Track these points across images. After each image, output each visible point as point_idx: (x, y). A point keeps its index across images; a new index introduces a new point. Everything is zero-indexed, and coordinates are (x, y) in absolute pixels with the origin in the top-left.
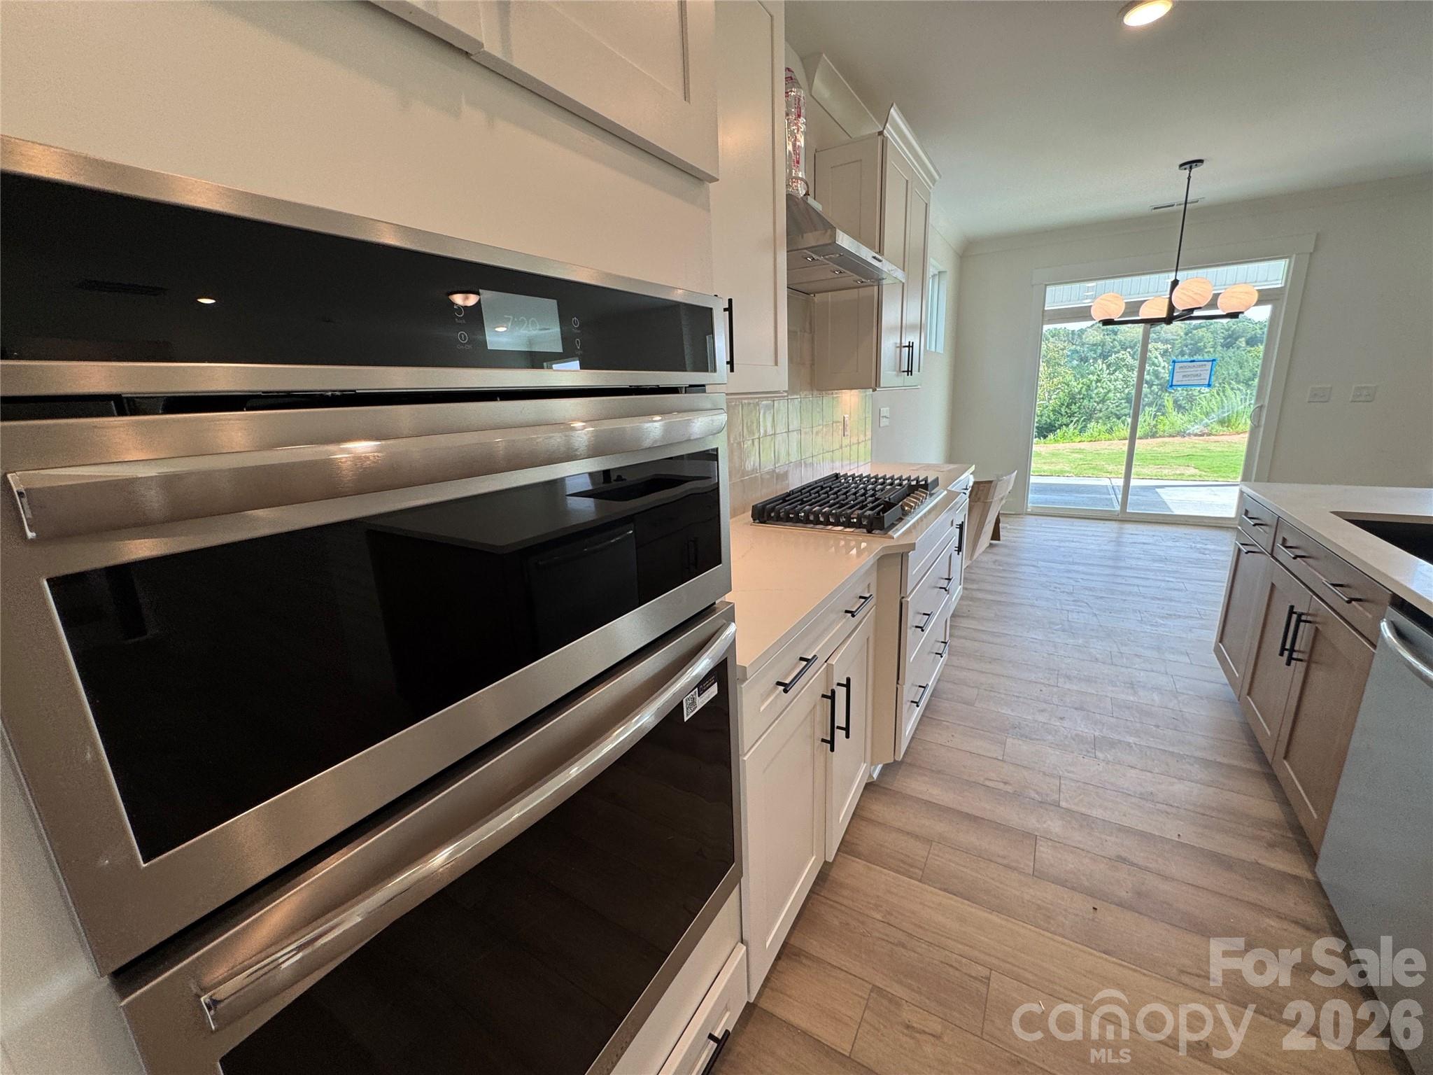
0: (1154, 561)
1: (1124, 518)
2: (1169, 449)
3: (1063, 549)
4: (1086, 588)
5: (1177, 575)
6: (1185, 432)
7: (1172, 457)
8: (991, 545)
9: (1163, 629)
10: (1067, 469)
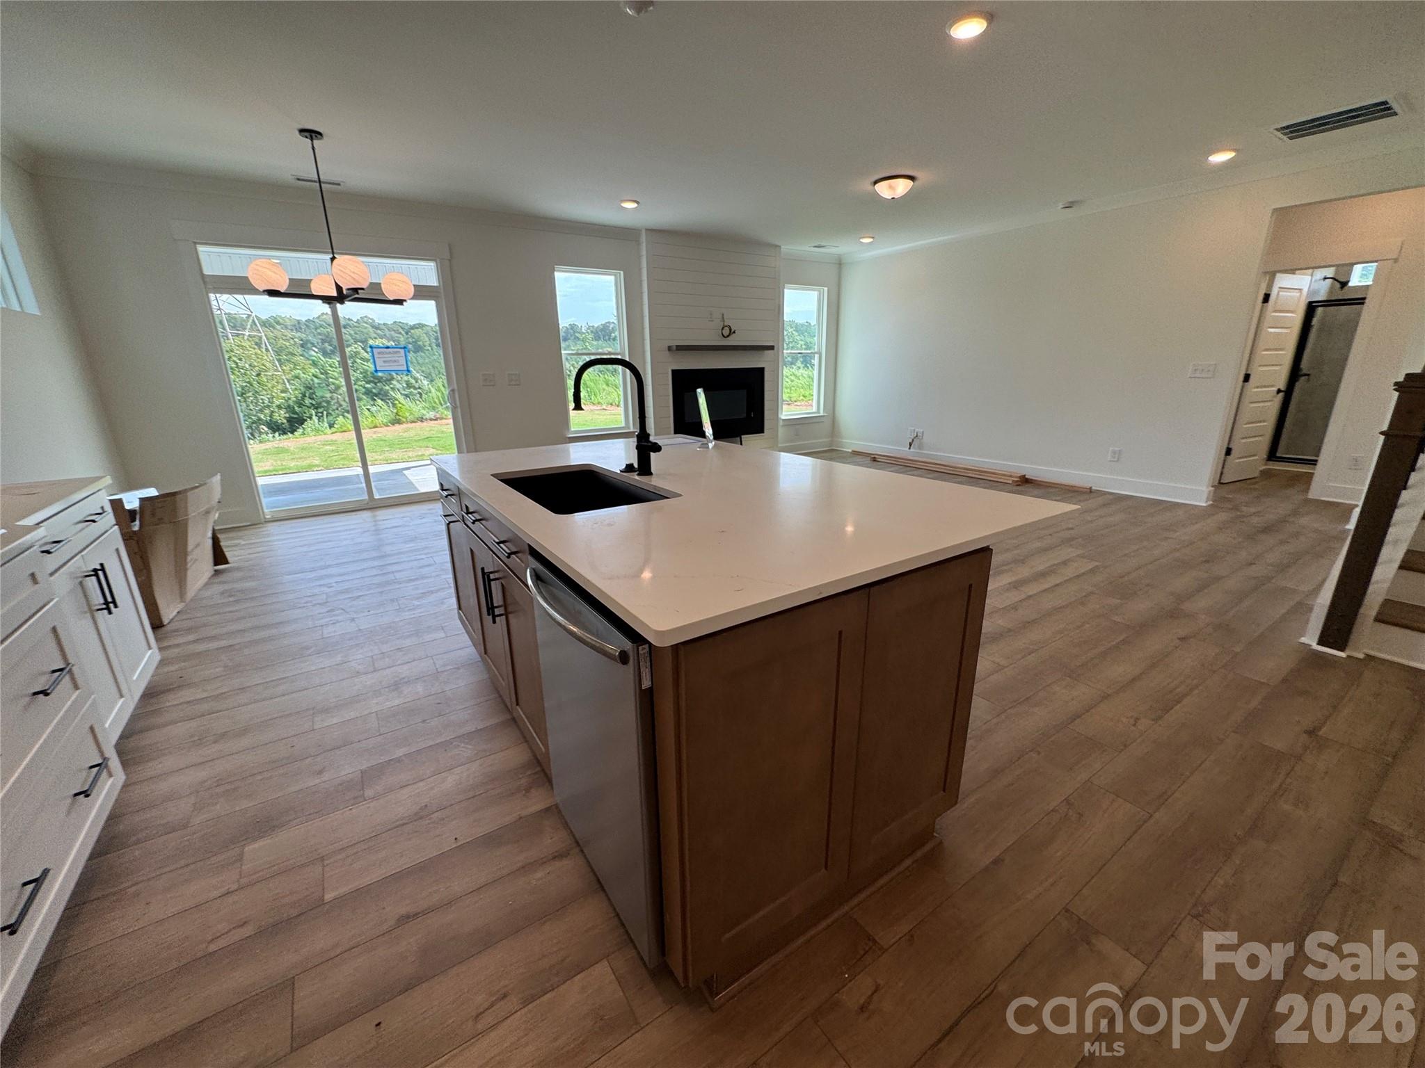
0: (405, 542)
1: (373, 505)
2: (412, 433)
3: (312, 554)
4: (342, 592)
5: (426, 551)
6: (422, 418)
7: (415, 441)
8: (217, 573)
9: (420, 610)
10: (317, 462)
